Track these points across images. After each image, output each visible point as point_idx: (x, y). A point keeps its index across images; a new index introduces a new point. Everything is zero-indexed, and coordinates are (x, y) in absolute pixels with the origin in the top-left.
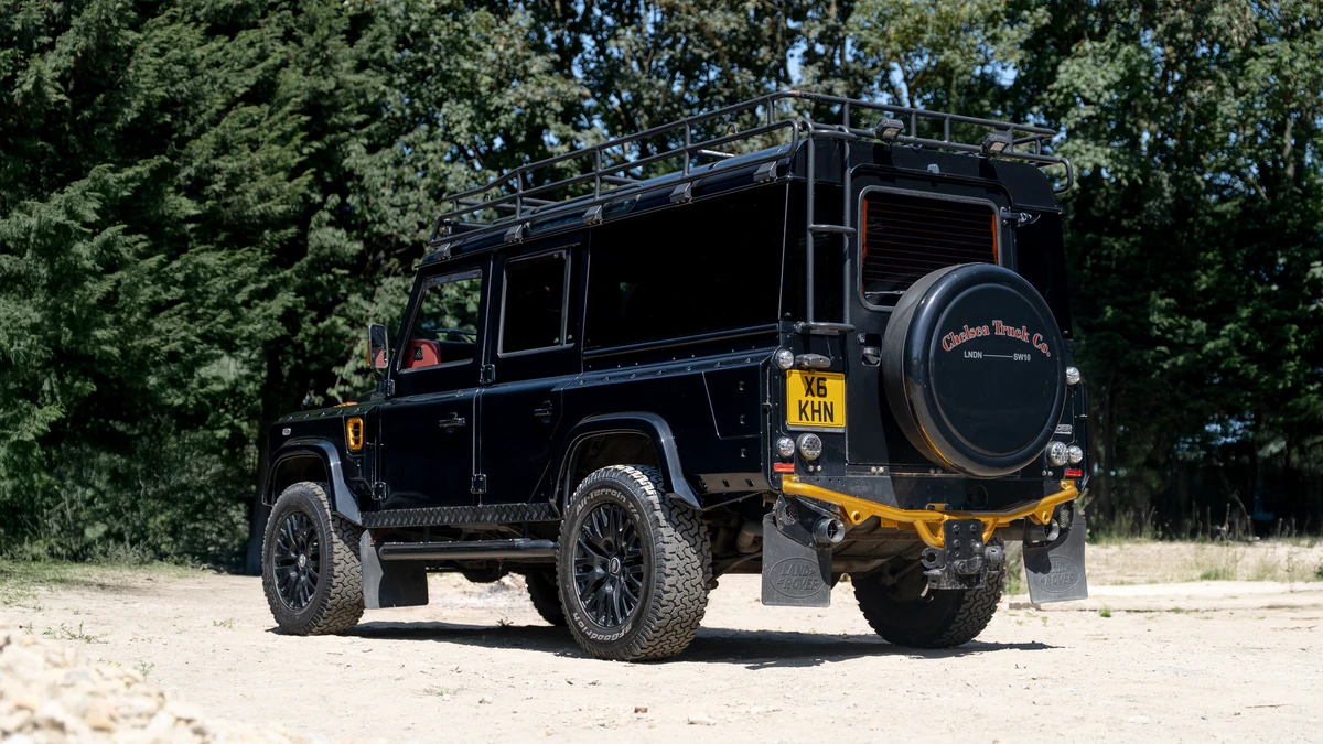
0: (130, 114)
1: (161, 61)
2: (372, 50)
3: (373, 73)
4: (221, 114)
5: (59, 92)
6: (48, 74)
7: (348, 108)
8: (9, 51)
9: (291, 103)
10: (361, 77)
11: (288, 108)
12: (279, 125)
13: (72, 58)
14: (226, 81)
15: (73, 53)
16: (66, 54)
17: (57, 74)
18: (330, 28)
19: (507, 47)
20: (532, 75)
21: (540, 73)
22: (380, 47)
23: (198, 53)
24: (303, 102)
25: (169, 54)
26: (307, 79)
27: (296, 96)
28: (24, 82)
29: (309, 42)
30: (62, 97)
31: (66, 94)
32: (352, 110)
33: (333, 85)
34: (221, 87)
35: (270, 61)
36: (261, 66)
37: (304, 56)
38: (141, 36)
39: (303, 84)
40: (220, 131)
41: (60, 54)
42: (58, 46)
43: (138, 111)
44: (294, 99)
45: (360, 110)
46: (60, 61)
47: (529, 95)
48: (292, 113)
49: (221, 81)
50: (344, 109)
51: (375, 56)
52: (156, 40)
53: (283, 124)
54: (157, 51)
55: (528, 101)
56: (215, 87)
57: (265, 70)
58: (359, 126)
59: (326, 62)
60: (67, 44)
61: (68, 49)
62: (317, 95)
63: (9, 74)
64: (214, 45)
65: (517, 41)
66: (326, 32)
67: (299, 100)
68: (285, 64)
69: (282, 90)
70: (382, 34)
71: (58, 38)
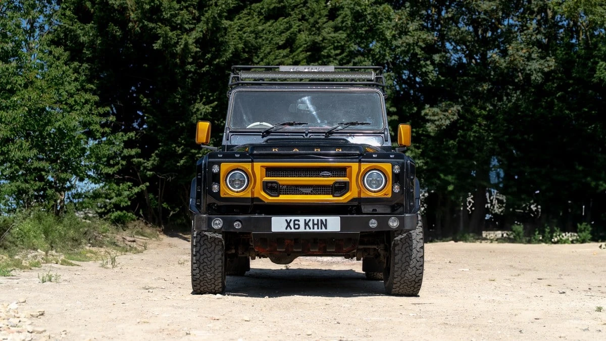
0: (228, 55)
1: (240, 33)
2: (342, 22)
3: (343, 32)
4: (269, 53)
5: (197, 47)
6: (191, 41)
7: (329, 48)
8: (174, 32)
9: (303, 47)
10: (336, 35)
11: (301, 49)
12: (296, 57)
13: (202, 33)
14: (272, 39)
15: (202, 31)
16: (200, 31)
17: (194, 40)
18: (320, 14)
19: (400, 19)
20: (410, 32)
21: (413, 31)
22: (346, 21)
23: (260, 28)
24: (308, 46)
25: (244, 30)
26: (310, 36)
27: (305, 44)
28: (181, 44)
29: (312, 20)
30: (198, 49)
31: (200, 48)
32: (331, 49)
33: (321, 39)
34: (270, 42)
35: (292, 30)
36: (289, 31)
37: (309, 27)
38: (233, 23)
39: (307, 39)
40: (267, 61)
41: (197, 32)
42: (197, 28)
43: (232, 53)
44: (304, 46)
45: (336, 48)
46: (197, 35)
47: (407, 41)
48: (303, 51)
49: (270, 39)
50: (328, 48)
51: (344, 24)
52: (239, 24)
53: (298, 56)
54: (239, 28)
55: (407, 43)
56: (268, 42)
57: (291, 34)
58: (337, 55)
59: (318, 29)
60: (200, 28)
61: (200, 30)
62: (314, 43)
63: (176, 41)
64: (269, 24)
65: (404, 17)
66: (318, 16)
67: (306, 46)
68: (300, 31)
69: (297, 42)
70: (346, 15)
71: (197, 25)
